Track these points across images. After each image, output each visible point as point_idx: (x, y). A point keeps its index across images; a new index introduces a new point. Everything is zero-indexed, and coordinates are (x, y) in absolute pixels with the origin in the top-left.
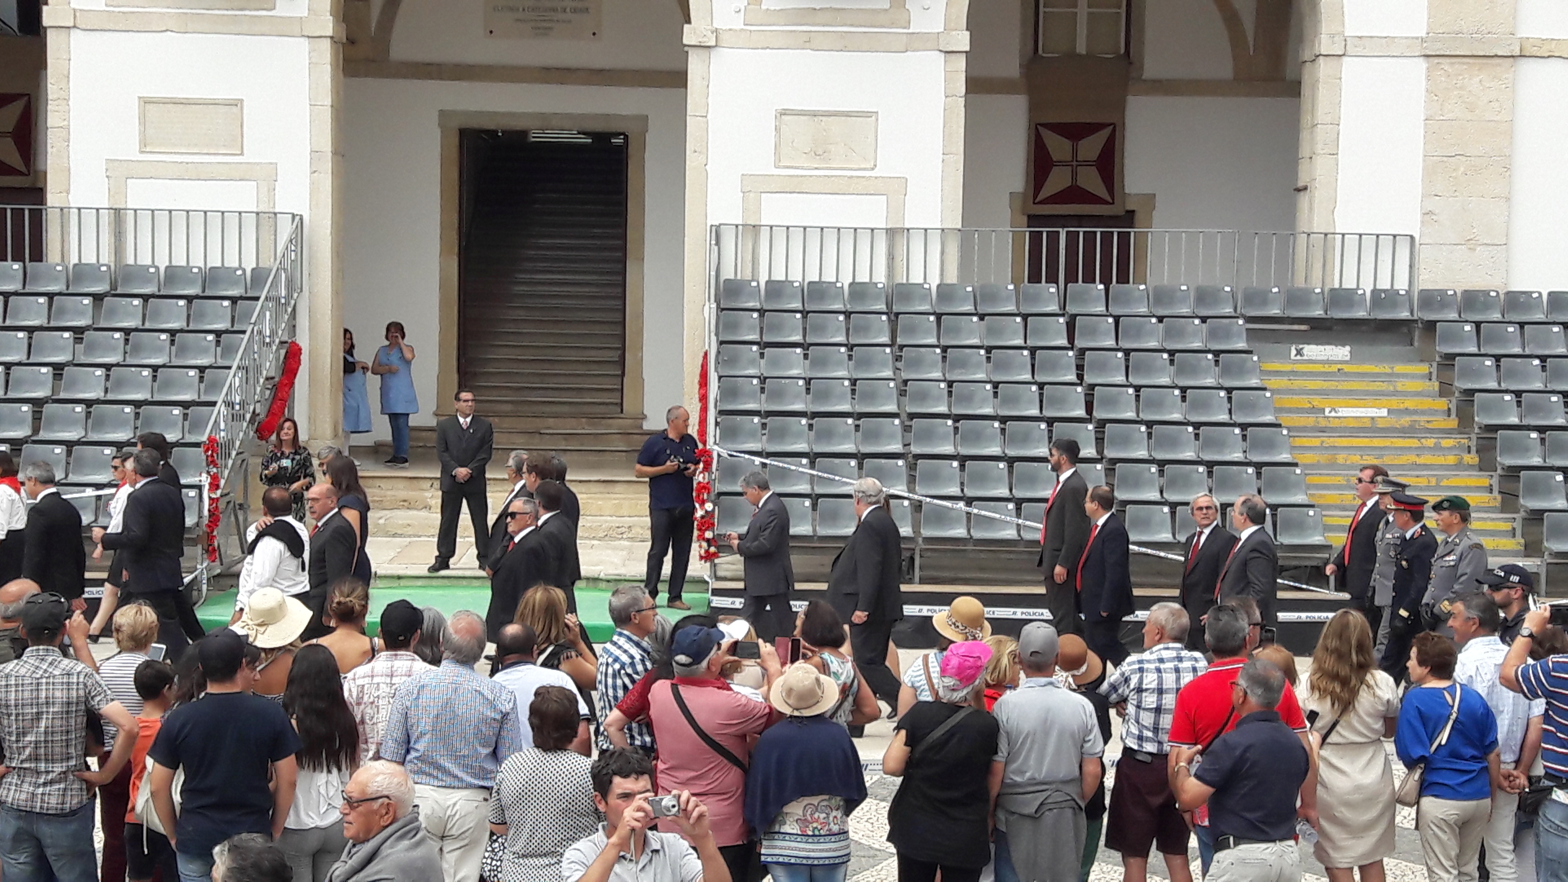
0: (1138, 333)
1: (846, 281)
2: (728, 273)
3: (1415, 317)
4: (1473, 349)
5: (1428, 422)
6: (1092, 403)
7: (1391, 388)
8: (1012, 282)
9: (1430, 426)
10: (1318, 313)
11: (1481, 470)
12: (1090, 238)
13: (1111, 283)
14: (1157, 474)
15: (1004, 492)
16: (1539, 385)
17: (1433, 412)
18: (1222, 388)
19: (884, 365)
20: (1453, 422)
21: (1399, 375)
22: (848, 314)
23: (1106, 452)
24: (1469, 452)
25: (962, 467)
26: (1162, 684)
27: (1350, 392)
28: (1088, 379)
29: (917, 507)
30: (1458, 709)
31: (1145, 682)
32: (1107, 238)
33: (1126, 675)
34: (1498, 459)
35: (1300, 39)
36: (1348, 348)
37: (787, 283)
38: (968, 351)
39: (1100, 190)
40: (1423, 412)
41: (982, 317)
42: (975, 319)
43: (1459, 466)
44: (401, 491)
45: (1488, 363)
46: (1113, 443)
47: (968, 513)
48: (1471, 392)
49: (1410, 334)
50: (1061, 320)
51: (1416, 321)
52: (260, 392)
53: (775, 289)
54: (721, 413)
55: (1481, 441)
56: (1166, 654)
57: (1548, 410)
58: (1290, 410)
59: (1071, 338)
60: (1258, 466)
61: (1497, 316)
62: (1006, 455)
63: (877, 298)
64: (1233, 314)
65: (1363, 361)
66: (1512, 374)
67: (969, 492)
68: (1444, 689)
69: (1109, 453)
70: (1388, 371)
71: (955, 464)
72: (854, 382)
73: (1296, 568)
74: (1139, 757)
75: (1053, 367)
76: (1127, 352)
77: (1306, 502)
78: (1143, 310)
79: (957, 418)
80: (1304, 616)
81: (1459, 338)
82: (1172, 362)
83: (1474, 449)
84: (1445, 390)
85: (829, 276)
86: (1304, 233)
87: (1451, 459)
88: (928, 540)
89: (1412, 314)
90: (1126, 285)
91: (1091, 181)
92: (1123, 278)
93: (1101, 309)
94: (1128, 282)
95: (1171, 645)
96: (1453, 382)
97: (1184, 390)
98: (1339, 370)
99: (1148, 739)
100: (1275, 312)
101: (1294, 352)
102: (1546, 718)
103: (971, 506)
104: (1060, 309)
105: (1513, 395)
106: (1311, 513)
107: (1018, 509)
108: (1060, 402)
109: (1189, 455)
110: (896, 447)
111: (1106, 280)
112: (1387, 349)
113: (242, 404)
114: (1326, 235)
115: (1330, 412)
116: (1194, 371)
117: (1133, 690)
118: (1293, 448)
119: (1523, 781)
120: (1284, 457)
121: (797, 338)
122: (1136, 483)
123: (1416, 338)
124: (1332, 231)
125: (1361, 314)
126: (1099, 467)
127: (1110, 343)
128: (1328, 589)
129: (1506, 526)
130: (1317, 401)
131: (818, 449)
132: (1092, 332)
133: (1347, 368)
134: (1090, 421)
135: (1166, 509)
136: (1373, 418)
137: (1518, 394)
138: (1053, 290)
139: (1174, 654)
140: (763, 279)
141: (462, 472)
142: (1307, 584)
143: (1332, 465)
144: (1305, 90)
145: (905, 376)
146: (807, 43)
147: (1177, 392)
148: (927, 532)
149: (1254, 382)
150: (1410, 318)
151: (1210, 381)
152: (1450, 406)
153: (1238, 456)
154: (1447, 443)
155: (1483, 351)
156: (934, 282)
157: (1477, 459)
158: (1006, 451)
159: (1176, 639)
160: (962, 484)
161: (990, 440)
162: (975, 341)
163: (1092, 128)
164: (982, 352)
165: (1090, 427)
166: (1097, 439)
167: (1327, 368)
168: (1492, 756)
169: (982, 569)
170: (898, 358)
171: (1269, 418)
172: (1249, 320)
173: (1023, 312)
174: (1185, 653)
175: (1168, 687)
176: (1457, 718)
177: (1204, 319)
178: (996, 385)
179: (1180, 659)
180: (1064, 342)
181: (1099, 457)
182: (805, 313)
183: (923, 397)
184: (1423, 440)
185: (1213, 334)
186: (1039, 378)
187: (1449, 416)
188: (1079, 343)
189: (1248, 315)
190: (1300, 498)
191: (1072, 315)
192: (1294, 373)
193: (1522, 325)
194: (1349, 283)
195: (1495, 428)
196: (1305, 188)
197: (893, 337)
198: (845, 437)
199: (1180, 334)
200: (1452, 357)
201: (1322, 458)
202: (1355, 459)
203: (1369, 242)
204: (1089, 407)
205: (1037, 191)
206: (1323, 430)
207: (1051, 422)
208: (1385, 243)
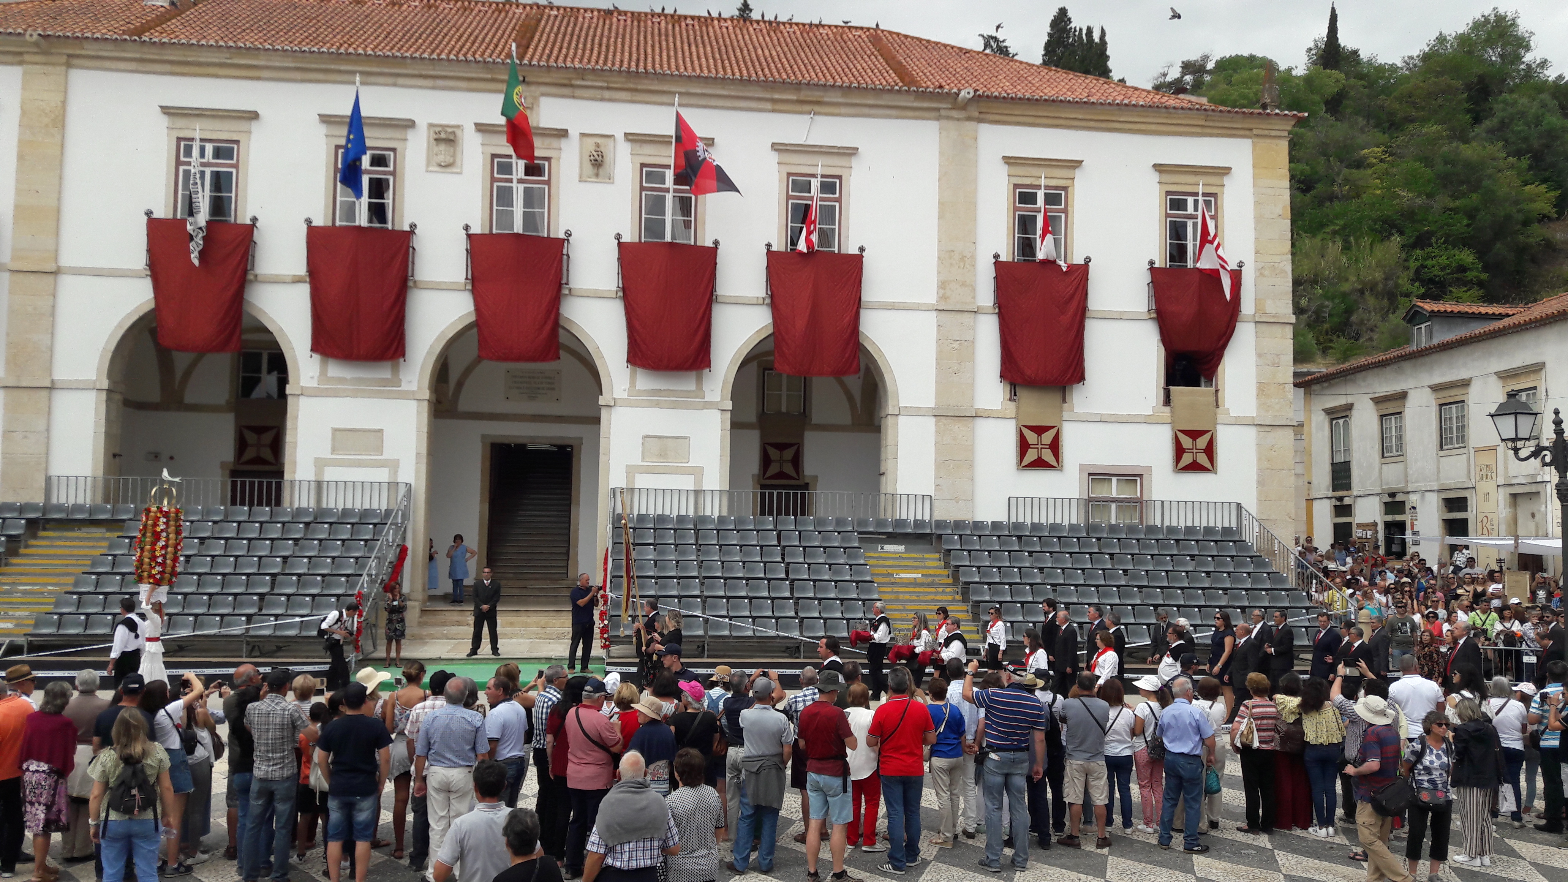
0: (809, 539)
1: (675, 514)
2: (619, 510)
3: (933, 532)
4: (959, 547)
5: (940, 580)
6: (789, 571)
7: (923, 565)
8: (752, 515)
9: (940, 582)
10: (890, 530)
11: (963, 602)
12: (788, 495)
13: (797, 515)
14: (818, 605)
15: (747, 613)
16: (988, 564)
17: (942, 576)
18: (847, 564)
19: (692, 553)
20: (950, 581)
21: (926, 559)
22: (675, 530)
23: (794, 594)
24: (958, 594)
25: (728, 602)
27: (904, 566)
28: (787, 560)
29: (706, 621)
30: (948, 715)
35: (880, 407)
36: (904, 546)
37: (647, 515)
38: (731, 547)
39: (793, 473)
40: (937, 576)
41: (738, 531)
42: (735, 532)
43: (954, 601)
44: (455, 617)
45: (965, 553)
46: (798, 590)
47: (730, 624)
48: (958, 567)
49: (931, 539)
50: (775, 532)
51: (933, 534)
52: (386, 569)
53: (641, 518)
54: (614, 577)
55: (963, 589)
57: (992, 575)
58: (878, 575)
59: (779, 541)
61: (969, 532)
62: (748, 596)
63: (689, 523)
64: (852, 530)
65: (912, 552)
66: (975, 559)
67: (731, 614)
68: (942, 705)
69: (796, 595)
70: (922, 556)
71: (725, 600)
72: (677, 562)
75: (771, 555)
76: (804, 548)
78: (812, 528)
79: (726, 579)
81: (953, 542)
82: (825, 552)
83: (960, 593)
84: (947, 566)
85: (667, 512)
86: (883, 493)
87: (950, 598)
88: (711, 637)
90: (804, 517)
91: (789, 469)
92: (803, 513)
93: (793, 528)
94: (805, 515)
96: (950, 562)
97: (830, 565)
98: (900, 556)
100: (871, 529)
101: (880, 548)
103: (731, 621)
104: (774, 527)
105: (976, 568)
107: (754, 621)
108: (773, 571)
109: (833, 595)
110: (697, 592)
111: (795, 515)
112: (921, 547)
113: (377, 575)
114: (893, 494)
115: (896, 575)
116: (835, 556)
119: (976, 748)
121: (651, 541)
122: (809, 609)
123: (933, 542)
124: (896, 493)
125: (909, 531)
126: (791, 601)
127: (797, 543)
129: (975, 629)
130: (890, 571)
131: (659, 594)
132: (789, 538)
133: (904, 555)
134: (787, 580)
135: (822, 621)
136: (915, 578)
137: (979, 567)
138: (771, 519)
140: (636, 513)
141: (485, 607)
143: (897, 600)
144: (882, 430)
145: (701, 558)
146: (658, 405)
147: (827, 566)
148: (710, 633)
149: (862, 562)
150: (931, 532)
151: (842, 561)
152: (949, 573)
153: (854, 596)
154: (948, 590)
155: (963, 548)
156: (716, 514)
157: (961, 597)
158: (749, 594)
160: (728, 610)
161: (741, 589)
162: (735, 542)
163: (789, 445)
164: (738, 548)
165: (788, 583)
166: (790, 588)
167: (894, 555)
168: (963, 737)
169: (737, 650)
170: (699, 551)
171: (868, 578)
172: (860, 533)
173: (757, 529)
176: (948, 719)
177: (839, 533)
178: (744, 563)
180: (775, 543)
181: (791, 597)
182: (655, 529)
183: (710, 568)
184: (937, 589)
185: (843, 539)
186: (764, 560)
187: (949, 577)
188: (783, 543)
189: (859, 530)
191: (779, 530)
192: (879, 557)
193: (980, 536)
194: (904, 517)
195: (969, 583)
196: (884, 473)
197: (697, 540)
198: (673, 588)
199: (828, 539)
201: (893, 597)
202: (907, 597)
203: (912, 498)
204: (787, 574)
205: (764, 474)
206: (893, 584)
207: (769, 580)
208: (919, 499)
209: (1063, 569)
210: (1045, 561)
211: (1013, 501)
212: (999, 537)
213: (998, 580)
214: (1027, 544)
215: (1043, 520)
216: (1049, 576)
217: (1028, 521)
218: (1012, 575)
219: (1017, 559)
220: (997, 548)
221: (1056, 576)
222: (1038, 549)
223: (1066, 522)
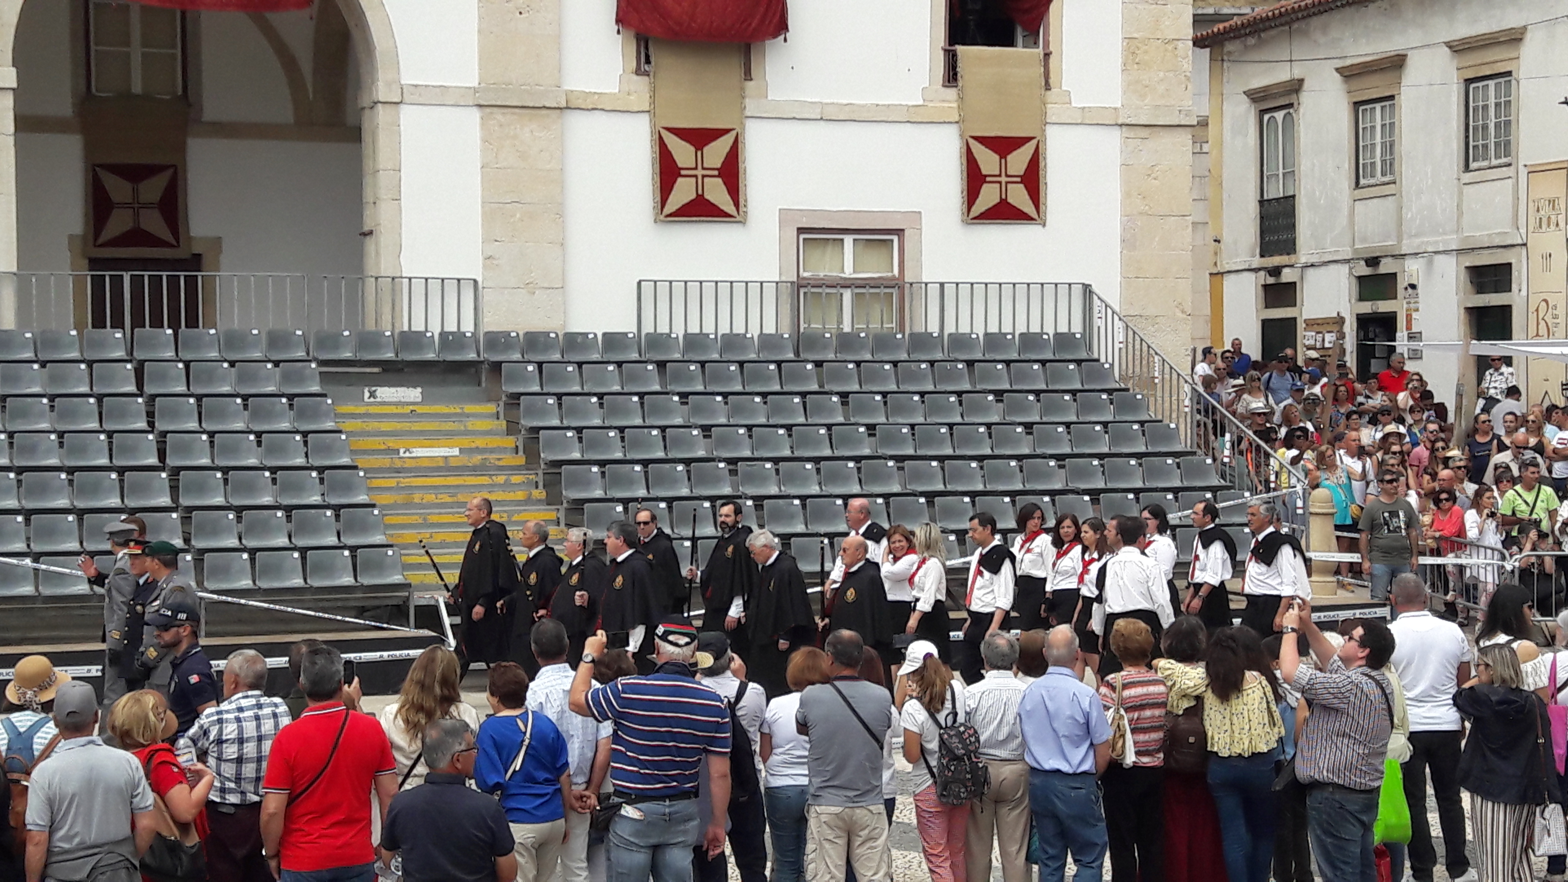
0: (210, 378)
3: (482, 359)
4: (536, 388)
5: (499, 459)
6: (165, 449)
7: (462, 428)
8: (75, 328)
9: (501, 463)
10: (390, 355)
11: (548, 504)
12: (156, 282)
13: (180, 327)
14: (235, 521)
15: (75, 546)
16: (597, 422)
17: (502, 450)
18: (297, 432)
20: (521, 459)
21: (468, 416)
23: (181, 500)
24: (537, 487)
25: (27, 521)
26: (243, 734)
27: (422, 433)
28: (160, 426)
30: (531, 735)
31: (224, 733)
32: (173, 282)
33: (205, 727)
34: (564, 492)
35: (358, 85)
36: (419, 390)
38: (29, 400)
39: (165, 234)
40: (492, 451)
41: (43, 364)
42: (36, 366)
43: (528, 501)
45: (551, 401)
46: (189, 491)
47: (35, 569)
48: (537, 430)
49: (478, 374)
50: (129, 366)
51: (482, 362)
55: (547, 476)
56: (244, 703)
57: (606, 444)
58: (365, 452)
59: (140, 384)
60: (337, 508)
61: (557, 357)
62: (75, 507)
64: (306, 358)
65: (435, 402)
66: (573, 412)
67: (36, 548)
68: (517, 716)
69: (185, 502)
70: (458, 411)
71: (20, 519)
73: (378, 607)
74: (224, 810)
75: (122, 415)
76: (199, 398)
77: (385, 543)
78: (214, 355)
79: (19, 471)
80: (386, 655)
81: (525, 378)
82: (246, 407)
83: (541, 484)
84: (512, 428)
86: (372, 276)
87: (520, 495)
89: (479, 355)
90: (196, 330)
91: (153, 223)
92: (192, 323)
94: (197, 327)
95: (250, 693)
96: (519, 419)
97: (259, 435)
98: (412, 411)
99: (231, 791)
100: (347, 355)
101: (367, 394)
102: (615, 738)
103: (38, 563)
104: (127, 355)
105: (575, 432)
106: (390, 553)
108: (131, 450)
109: (267, 500)
111: (174, 325)
112: (456, 390)
114: (393, 279)
115: (405, 452)
116: (269, 415)
117: (213, 742)
118: (371, 489)
119: (593, 801)
120: (362, 498)
122: (215, 531)
123: (484, 379)
124: (398, 275)
125: (431, 356)
126: (174, 515)
127: (182, 389)
128: (408, 626)
130: (392, 443)
132: (162, 378)
133: (420, 409)
134: (163, 469)
135: (245, 556)
136: (446, 457)
137: (579, 430)
138: (119, 335)
139: (253, 701)
142: (388, 623)
143: (408, 505)
144: (366, 136)
147: (252, 437)
149: (330, 425)
150: (477, 359)
151: (285, 425)
152: (518, 444)
153: (316, 499)
154: (516, 479)
155: (545, 391)
157: (544, 493)
158: (75, 503)
159: (252, 687)
160: (28, 539)
161: (58, 492)
162: (36, 390)
163: (151, 170)
164: (45, 401)
165: (164, 475)
166: (171, 487)
167: (400, 410)
168: (563, 778)
171: (345, 461)
172: (322, 363)
173: (88, 358)
174: (264, 700)
175: (249, 735)
176: (529, 743)
177: (276, 363)
178: (61, 435)
179: (260, 706)
181: (174, 505)
184: (494, 478)
185: (287, 378)
186: (107, 426)
187: (517, 453)
188: (149, 389)
189: (320, 358)
190: (379, 539)
191: (139, 361)
192: (367, 415)
193: (580, 364)
194: (418, 326)
195: (560, 463)
196: (371, 233)
199: (251, 378)
200: (518, 396)
201: (399, 498)
202: (430, 498)
203: (435, 286)
204: (162, 455)
205: (97, 235)
206: (398, 471)
207: (121, 471)
208: (451, 287)
209: (749, 428)
210: (713, 413)
211: (647, 288)
212: (619, 364)
213: (619, 455)
214: (677, 378)
215: (709, 328)
216: (723, 442)
217: (679, 331)
218: (647, 445)
219: (657, 411)
220: (617, 388)
221: (736, 443)
222: (700, 388)
223: (754, 332)
